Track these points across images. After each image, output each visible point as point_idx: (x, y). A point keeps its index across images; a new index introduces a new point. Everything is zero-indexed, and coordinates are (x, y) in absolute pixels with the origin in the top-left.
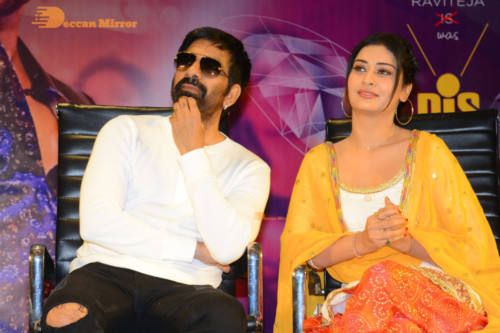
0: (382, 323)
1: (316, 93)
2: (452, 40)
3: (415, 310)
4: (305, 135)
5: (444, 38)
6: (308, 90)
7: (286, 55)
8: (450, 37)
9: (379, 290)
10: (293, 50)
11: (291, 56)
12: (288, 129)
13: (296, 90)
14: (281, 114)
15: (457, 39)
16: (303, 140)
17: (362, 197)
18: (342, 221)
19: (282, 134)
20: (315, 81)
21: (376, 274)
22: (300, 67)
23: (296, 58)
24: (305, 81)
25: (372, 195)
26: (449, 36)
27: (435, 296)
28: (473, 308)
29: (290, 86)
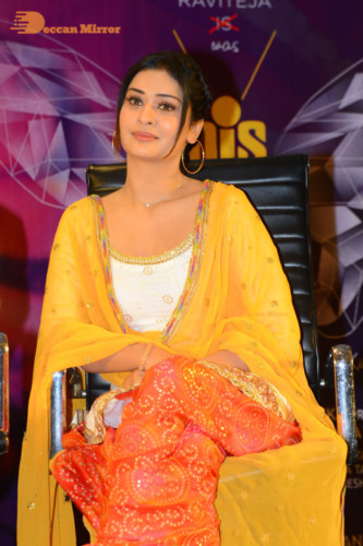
0: (169, 434)
1: (56, 120)
2: (231, 52)
3: (211, 422)
4: (42, 175)
5: (220, 50)
6: (45, 117)
7: (16, 69)
8: (229, 48)
9: (166, 396)
10: (24, 62)
11: (22, 70)
12: (19, 167)
13: (29, 116)
14: (10, 148)
15: (236, 50)
16: (40, 183)
17: (140, 268)
18: (113, 301)
19: (12, 174)
20: (55, 104)
21: (162, 375)
22: (33, 85)
23: (29, 73)
24: (41, 104)
25: (154, 266)
26: (227, 47)
27: (236, 402)
28: (281, 416)
29: (22, 110)
